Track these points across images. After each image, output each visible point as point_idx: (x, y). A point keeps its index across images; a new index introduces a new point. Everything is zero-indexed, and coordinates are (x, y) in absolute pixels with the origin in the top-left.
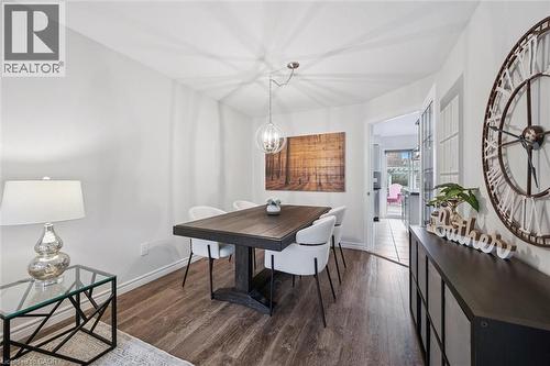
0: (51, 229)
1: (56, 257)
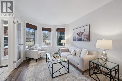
0: (104, 50)
1: (105, 57)
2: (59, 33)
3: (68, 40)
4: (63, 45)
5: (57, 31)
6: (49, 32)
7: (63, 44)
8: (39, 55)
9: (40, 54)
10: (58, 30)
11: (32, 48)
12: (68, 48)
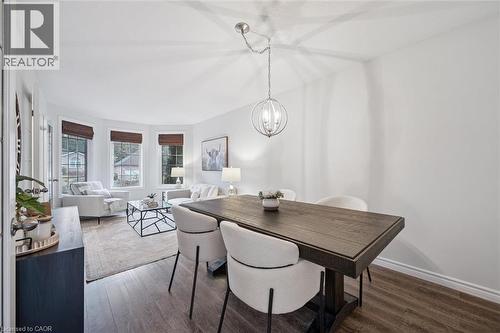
2: (167, 148)
3: (191, 168)
4: (178, 180)
5: (160, 143)
6: (133, 145)
7: (176, 178)
8: (107, 207)
9: (109, 204)
10: (163, 139)
11: (82, 190)
12: (190, 188)
